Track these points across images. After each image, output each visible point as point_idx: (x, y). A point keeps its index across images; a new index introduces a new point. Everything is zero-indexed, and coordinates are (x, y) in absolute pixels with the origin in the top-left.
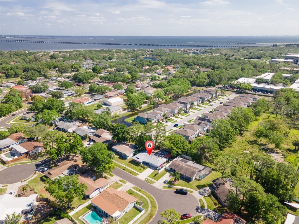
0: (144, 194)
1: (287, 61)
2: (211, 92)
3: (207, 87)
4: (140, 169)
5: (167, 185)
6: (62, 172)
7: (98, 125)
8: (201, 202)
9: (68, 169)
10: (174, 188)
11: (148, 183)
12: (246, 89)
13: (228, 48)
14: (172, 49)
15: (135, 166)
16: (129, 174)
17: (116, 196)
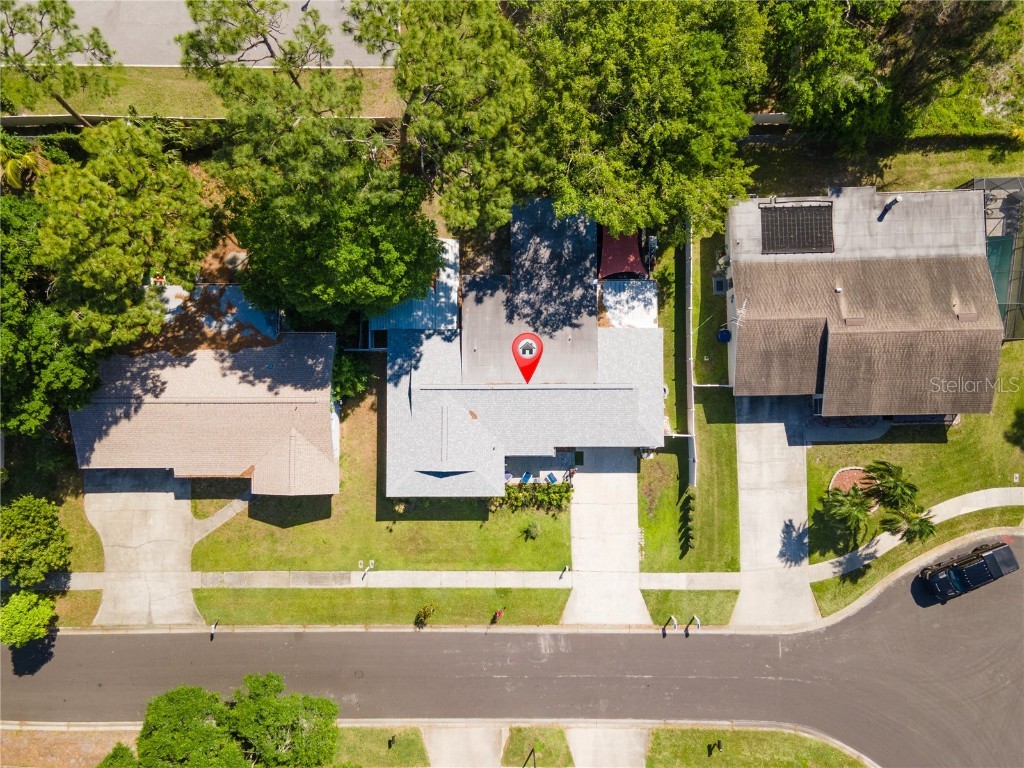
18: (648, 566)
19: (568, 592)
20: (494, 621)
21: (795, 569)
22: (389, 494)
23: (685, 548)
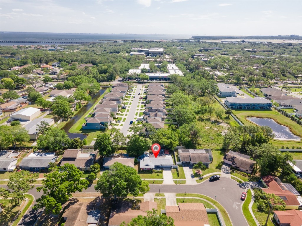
0: (193, 196)
1: (141, 53)
2: (124, 85)
3: (109, 82)
4: (158, 175)
5: (198, 179)
6: (86, 222)
7: (56, 147)
8: (235, 179)
9: (89, 214)
10: (206, 178)
11: (181, 184)
12: (144, 79)
13: (80, 44)
14: (20, 46)
15: (150, 175)
16: (153, 184)
17: (186, 211)
18: (173, 178)
19: (163, 181)
20: (153, 183)
21: (193, 179)
22: (140, 167)
23: (178, 177)
